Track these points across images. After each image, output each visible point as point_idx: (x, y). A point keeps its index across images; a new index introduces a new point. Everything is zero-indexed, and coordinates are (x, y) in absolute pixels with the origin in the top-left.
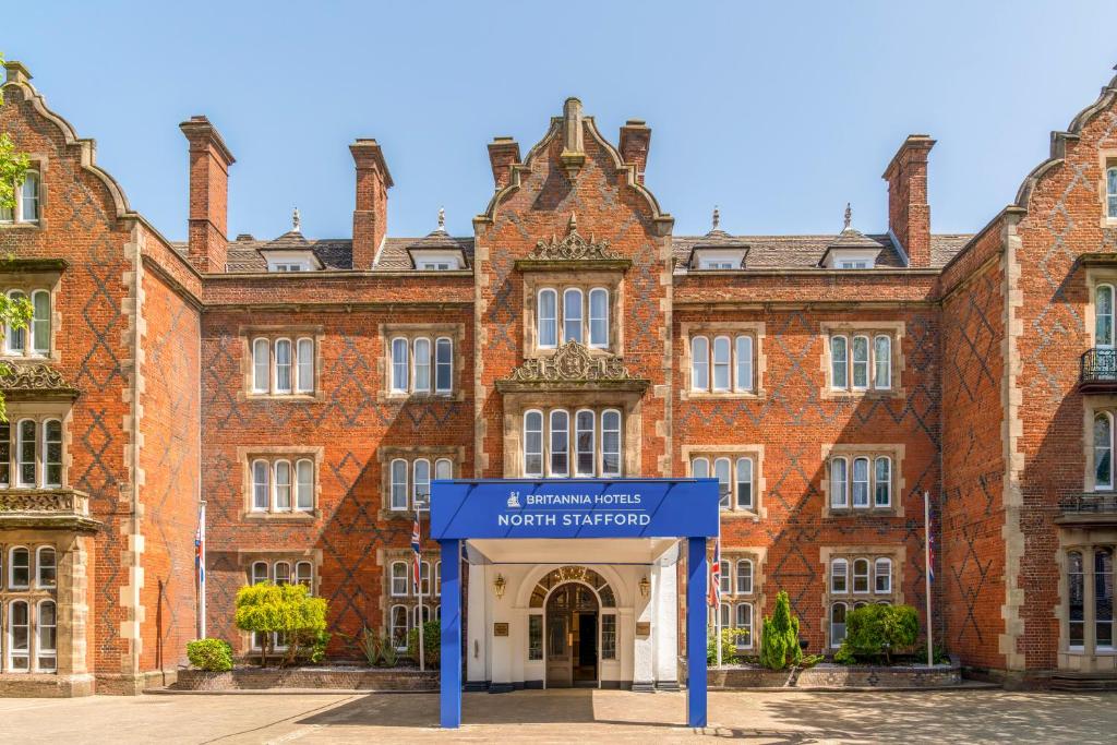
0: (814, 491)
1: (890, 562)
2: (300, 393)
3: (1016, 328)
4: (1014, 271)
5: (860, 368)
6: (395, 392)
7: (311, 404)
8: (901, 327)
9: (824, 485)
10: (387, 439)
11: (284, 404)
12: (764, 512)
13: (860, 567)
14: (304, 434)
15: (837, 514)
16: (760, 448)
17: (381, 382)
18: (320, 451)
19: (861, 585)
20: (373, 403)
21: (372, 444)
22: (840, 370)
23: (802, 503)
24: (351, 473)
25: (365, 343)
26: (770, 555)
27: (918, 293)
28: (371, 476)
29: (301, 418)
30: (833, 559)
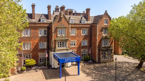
0: (80, 44)
1: (87, 50)
2: (29, 36)
3: (98, 33)
4: (98, 28)
5: (84, 32)
6: (40, 35)
7: (30, 37)
8: (88, 29)
9: (81, 44)
10: (39, 41)
11: (27, 37)
12: (76, 46)
13: (84, 51)
14: (30, 40)
15: (82, 46)
16: (76, 40)
17: (38, 35)
18: (31, 42)
19: (84, 52)
20: (38, 37)
21: (37, 41)
22: (83, 33)
23: (79, 45)
24: (35, 44)
25: (36, 30)
26: (77, 50)
27: (89, 26)
28: (37, 45)
29: (29, 39)
30: (82, 50)
